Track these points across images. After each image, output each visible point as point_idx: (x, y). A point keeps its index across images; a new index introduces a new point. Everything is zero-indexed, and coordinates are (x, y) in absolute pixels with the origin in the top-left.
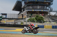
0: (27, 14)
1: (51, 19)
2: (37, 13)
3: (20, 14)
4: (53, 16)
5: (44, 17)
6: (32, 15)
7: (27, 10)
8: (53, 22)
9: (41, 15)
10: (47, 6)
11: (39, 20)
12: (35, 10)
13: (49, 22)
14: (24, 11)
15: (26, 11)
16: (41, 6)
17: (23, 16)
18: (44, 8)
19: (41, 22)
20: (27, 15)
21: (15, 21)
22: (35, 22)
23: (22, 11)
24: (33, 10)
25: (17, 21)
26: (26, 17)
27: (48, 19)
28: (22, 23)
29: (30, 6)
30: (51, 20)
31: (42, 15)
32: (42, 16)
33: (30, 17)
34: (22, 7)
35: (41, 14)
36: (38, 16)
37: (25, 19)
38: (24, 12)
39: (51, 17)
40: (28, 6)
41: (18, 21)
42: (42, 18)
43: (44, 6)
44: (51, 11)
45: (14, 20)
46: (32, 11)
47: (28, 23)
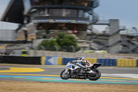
0: (36, 31)
1: (94, 42)
3: (20, 31)
4: (100, 35)
5: (77, 38)
6: (48, 33)
8: (100, 50)
9: (70, 32)
10: (85, 10)
11: (66, 44)
13: (91, 49)
15: (34, 22)
16: (69, 10)
18: (78, 15)
19: (70, 50)
20: (37, 34)
21: (9, 48)
23: (25, 22)
24: (52, 21)
25: (12, 48)
26: (34, 37)
27: (88, 43)
28: (24, 53)
29: (44, 10)
30: (94, 45)
33: (44, 37)
34: (25, 13)
35: (69, 29)
38: (30, 26)
39: (94, 37)
40: (39, 9)
43: (78, 9)
44: (95, 24)
45: (5, 45)
46: (48, 23)
47: (39, 53)
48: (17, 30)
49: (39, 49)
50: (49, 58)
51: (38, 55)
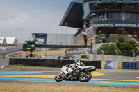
0: (96, 36)
2: (120, 32)
3: (79, 35)
5: (137, 42)
6: (107, 37)
7: (95, 26)
9: (130, 36)
11: (126, 48)
12: (116, 25)
14: (88, 26)
15: (93, 26)
17: (86, 40)
19: (131, 55)
20: (96, 38)
21: (68, 52)
22: (115, 54)
23: (85, 26)
24: (111, 25)
25: (71, 52)
26: (94, 42)
28: (83, 57)
29: (104, 15)
31: (133, 37)
32: (133, 39)
33: (104, 41)
34: (84, 17)
36: (123, 39)
37: (91, 47)
38: (89, 31)
40: (99, 14)
41: (75, 52)
42: (132, 43)
43: (138, 13)
45: (65, 49)
46: (108, 28)
47: (99, 58)
48: (76, 35)
49: (98, 54)
50: (109, 62)
51: (98, 59)
